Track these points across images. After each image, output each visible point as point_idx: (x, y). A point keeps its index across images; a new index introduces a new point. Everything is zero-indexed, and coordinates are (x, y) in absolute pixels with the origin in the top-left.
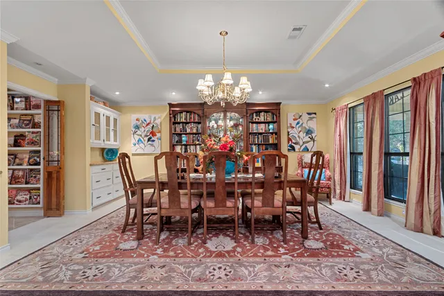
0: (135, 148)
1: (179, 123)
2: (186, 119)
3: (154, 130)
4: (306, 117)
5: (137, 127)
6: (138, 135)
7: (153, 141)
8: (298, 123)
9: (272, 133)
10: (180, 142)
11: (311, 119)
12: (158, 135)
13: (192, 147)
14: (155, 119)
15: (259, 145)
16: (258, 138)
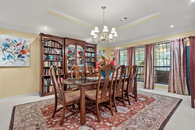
0: (4, 62)
1: (47, 47)
2: (52, 45)
3: (24, 49)
4: (102, 52)
5: (7, 46)
6: (8, 52)
7: (24, 57)
8: (100, 54)
9: (93, 58)
10: (47, 59)
11: (104, 53)
12: (28, 53)
13: (55, 62)
14: (25, 42)
15: (88, 62)
16: (88, 59)
